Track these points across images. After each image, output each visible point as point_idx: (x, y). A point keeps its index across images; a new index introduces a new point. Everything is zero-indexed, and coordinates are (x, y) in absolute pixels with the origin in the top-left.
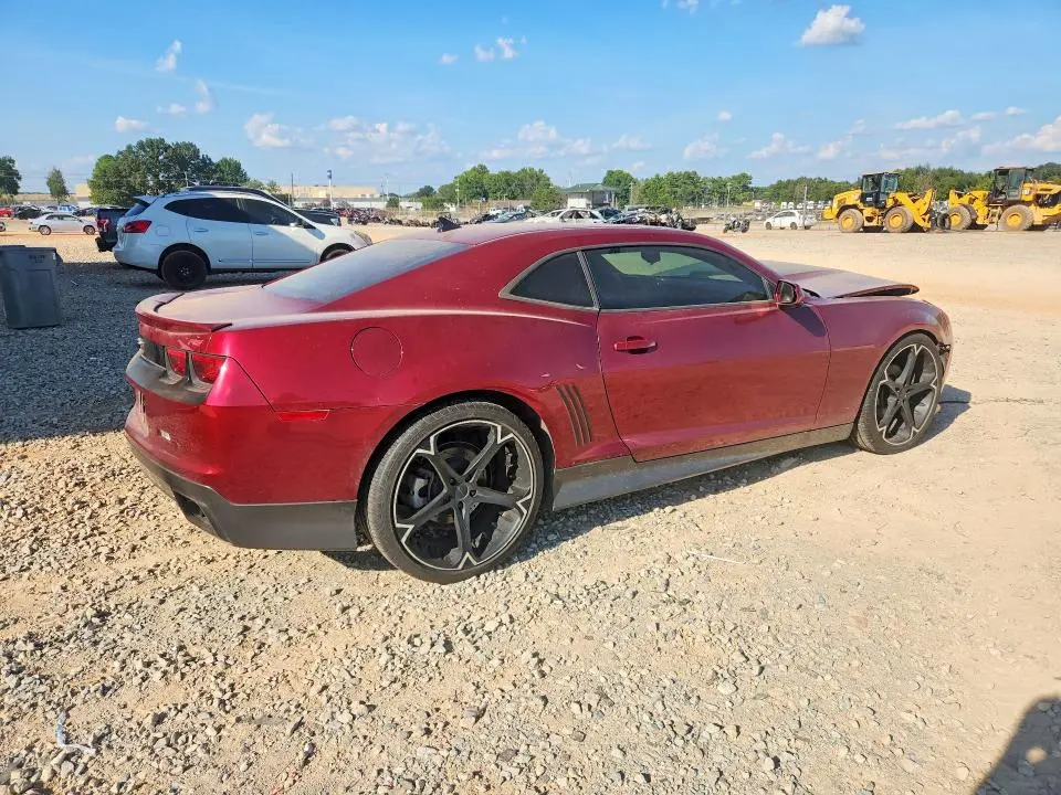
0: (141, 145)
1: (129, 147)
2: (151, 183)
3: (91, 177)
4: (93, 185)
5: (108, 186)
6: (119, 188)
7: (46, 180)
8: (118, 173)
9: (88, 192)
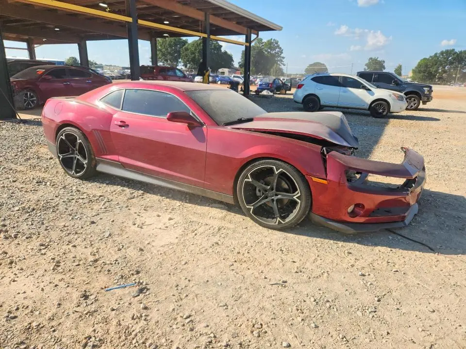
0: (442, 53)
1: (436, 54)
2: (440, 71)
3: (414, 68)
4: (414, 71)
5: (420, 72)
6: (424, 73)
7: (394, 70)
8: (426, 66)
9: (411, 74)
